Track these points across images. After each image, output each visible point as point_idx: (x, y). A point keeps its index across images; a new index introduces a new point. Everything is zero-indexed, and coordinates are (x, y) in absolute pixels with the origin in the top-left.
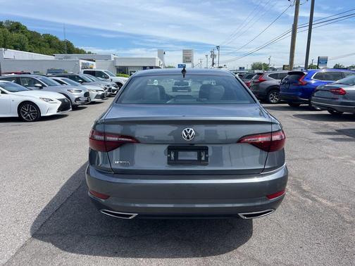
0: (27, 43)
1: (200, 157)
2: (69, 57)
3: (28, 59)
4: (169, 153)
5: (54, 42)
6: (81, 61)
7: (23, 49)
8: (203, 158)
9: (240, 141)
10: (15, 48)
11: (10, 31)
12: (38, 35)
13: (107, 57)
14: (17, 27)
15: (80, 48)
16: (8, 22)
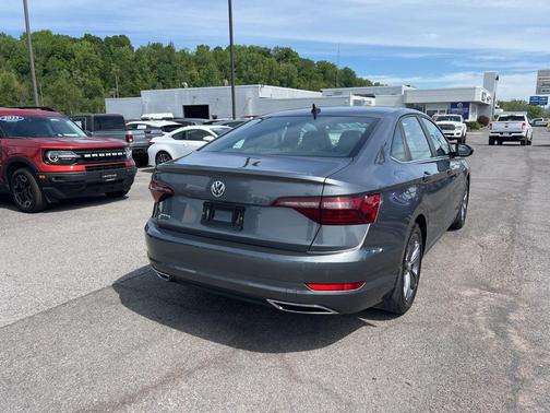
0: (296, 76)
1: (235, 218)
2: (340, 93)
3: (287, 97)
4: (205, 210)
5: (330, 72)
6: (353, 98)
7: (289, 84)
8: (238, 222)
9: (275, 204)
10: (282, 85)
11: (278, 61)
12: (311, 63)
13: (396, 90)
14: (286, 55)
15: (365, 78)
16: (276, 49)
